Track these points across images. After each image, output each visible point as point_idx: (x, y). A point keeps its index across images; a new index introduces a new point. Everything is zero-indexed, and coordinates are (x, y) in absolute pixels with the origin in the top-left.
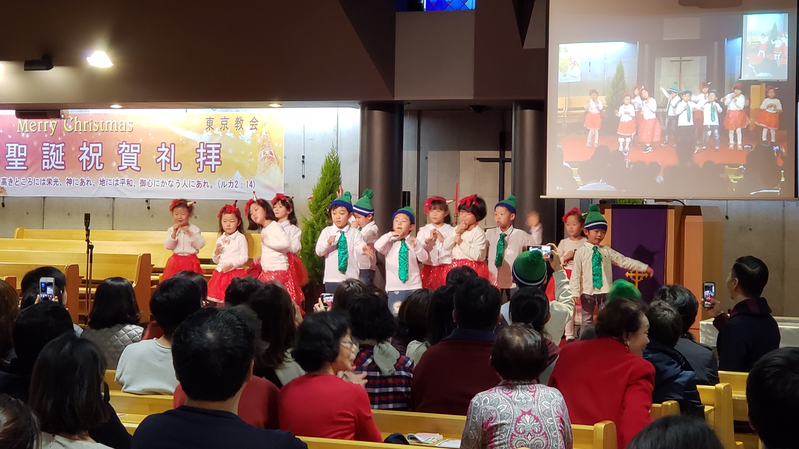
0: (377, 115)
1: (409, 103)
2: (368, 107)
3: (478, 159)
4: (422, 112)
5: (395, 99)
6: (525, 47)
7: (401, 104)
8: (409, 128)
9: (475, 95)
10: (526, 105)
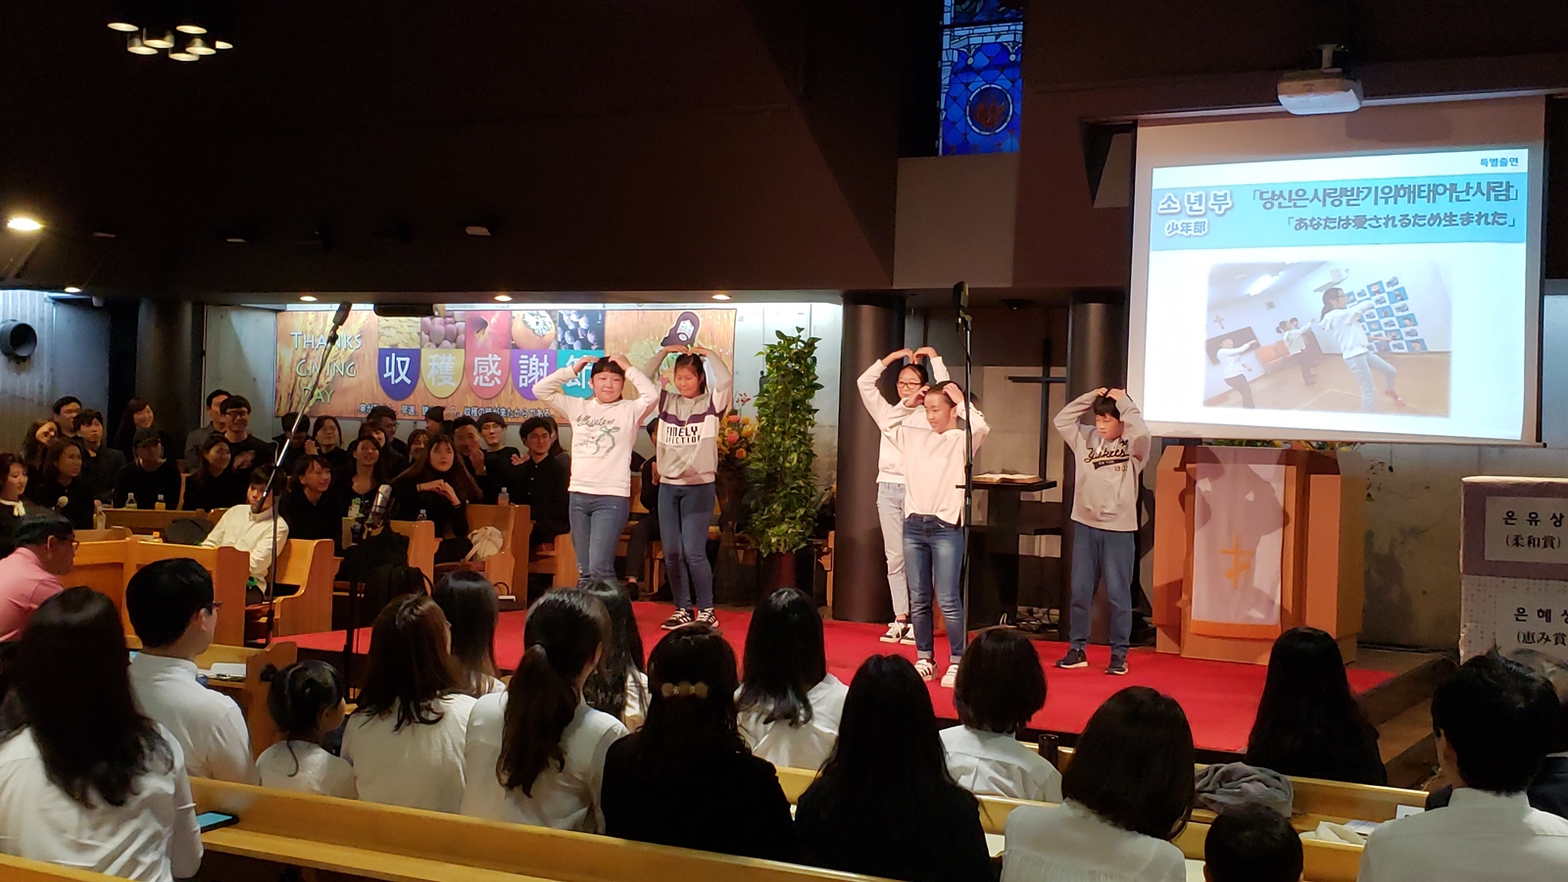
0: (867, 311)
1: (914, 293)
2: (852, 301)
3: (1010, 378)
4: (931, 312)
5: (895, 287)
6: (1096, 206)
7: (902, 297)
9: (1015, 279)
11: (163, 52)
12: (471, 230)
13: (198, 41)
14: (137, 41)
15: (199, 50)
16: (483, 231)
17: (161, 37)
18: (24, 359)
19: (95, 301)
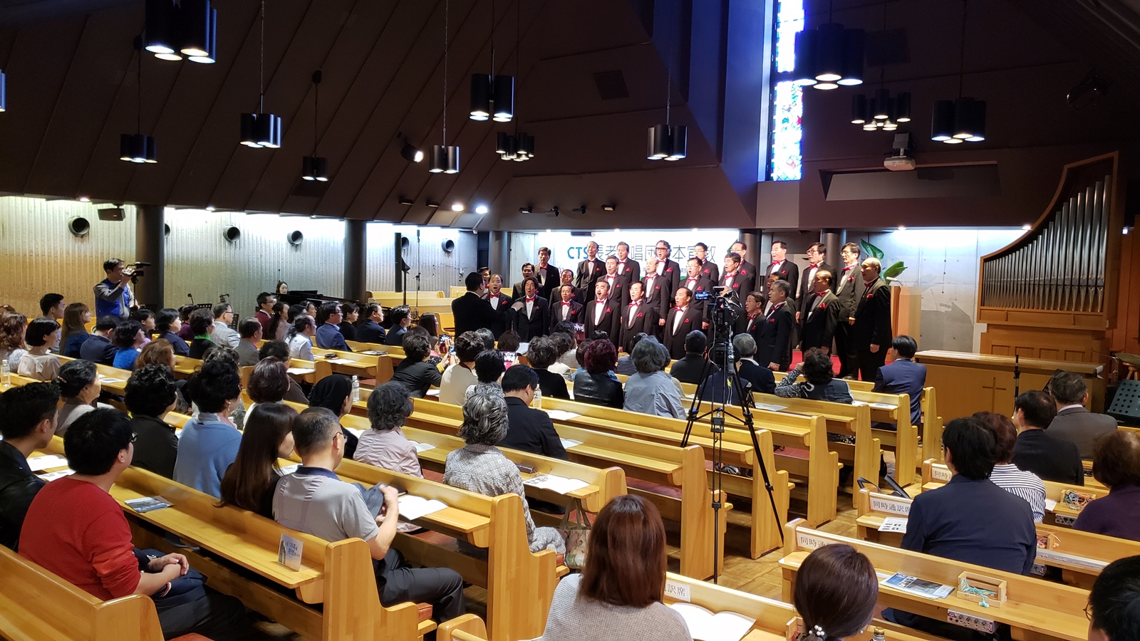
0: (747, 235)
1: (764, 229)
2: (744, 231)
4: (775, 235)
5: (757, 228)
6: (827, 200)
7: (761, 230)
8: (765, 241)
9: (799, 225)
10: (828, 231)
11: (512, 160)
12: (606, 209)
13: (524, 156)
14: (505, 156)
15: (524, 158)
16: (611, 209)
17: (513, 154)
18: (449, 252)
19: (475, 232)
